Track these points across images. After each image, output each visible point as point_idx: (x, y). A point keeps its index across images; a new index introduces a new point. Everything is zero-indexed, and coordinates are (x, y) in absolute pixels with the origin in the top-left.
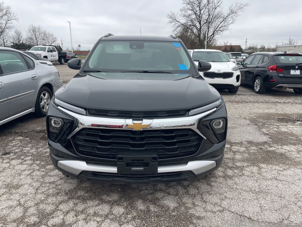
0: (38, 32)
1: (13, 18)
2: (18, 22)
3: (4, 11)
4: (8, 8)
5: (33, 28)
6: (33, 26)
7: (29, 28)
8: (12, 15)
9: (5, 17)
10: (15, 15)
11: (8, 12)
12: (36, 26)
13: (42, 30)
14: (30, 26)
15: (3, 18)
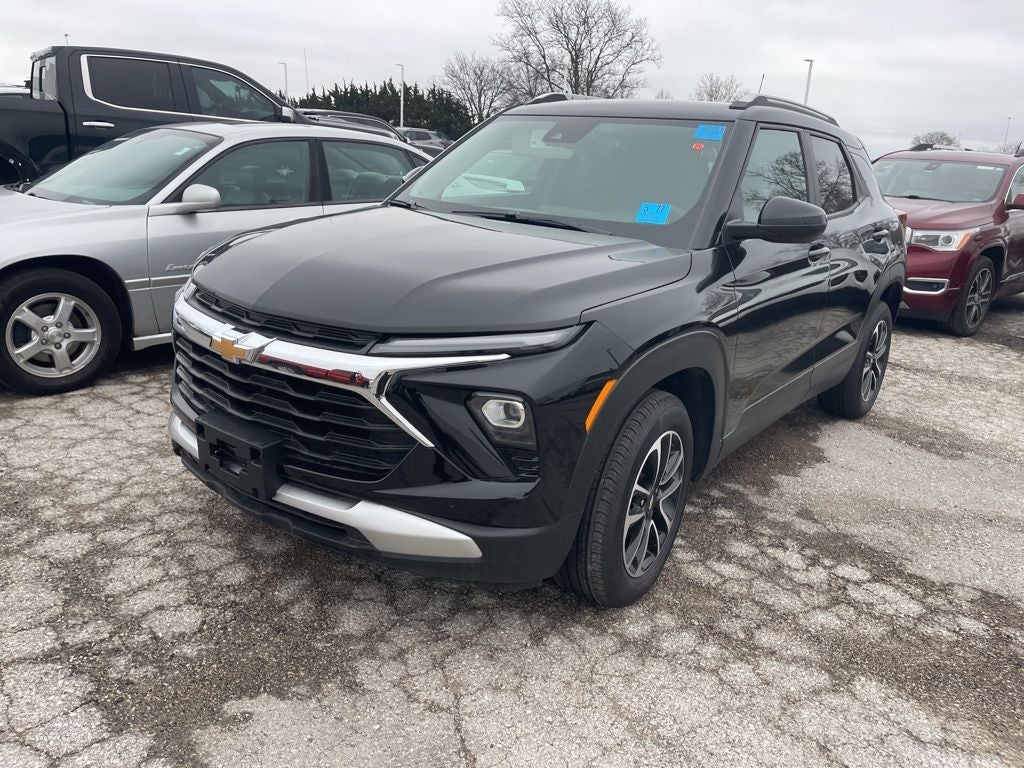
0: (725, 97)
1: (645, 57)
2: (659, 67)
3: (628, 35)
4: (641, 24)
5: (711, 86)
6: (714, 79)
7: (700, 87)
8: (646, 47)
9: (627, 54)
10: (654, 46)
11: (636, 38)
12: (723, 79)
13: (738, 90)
14: (705, 78)
15: (620, 58)
